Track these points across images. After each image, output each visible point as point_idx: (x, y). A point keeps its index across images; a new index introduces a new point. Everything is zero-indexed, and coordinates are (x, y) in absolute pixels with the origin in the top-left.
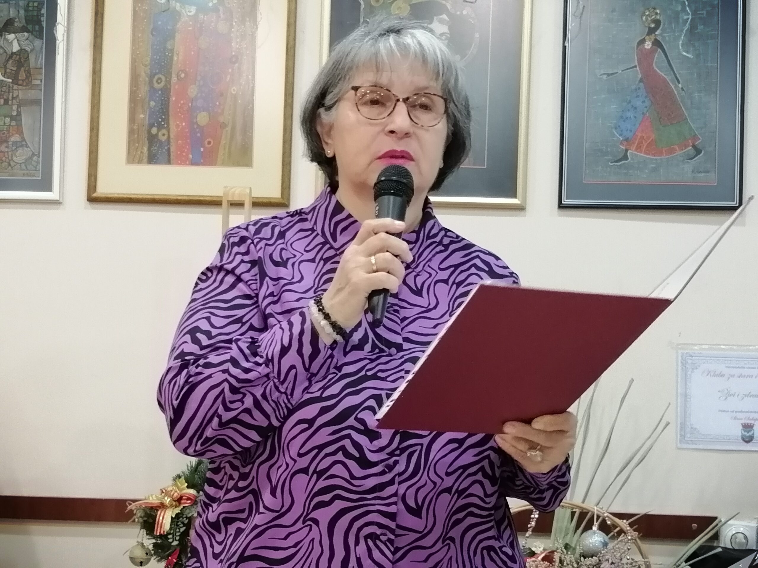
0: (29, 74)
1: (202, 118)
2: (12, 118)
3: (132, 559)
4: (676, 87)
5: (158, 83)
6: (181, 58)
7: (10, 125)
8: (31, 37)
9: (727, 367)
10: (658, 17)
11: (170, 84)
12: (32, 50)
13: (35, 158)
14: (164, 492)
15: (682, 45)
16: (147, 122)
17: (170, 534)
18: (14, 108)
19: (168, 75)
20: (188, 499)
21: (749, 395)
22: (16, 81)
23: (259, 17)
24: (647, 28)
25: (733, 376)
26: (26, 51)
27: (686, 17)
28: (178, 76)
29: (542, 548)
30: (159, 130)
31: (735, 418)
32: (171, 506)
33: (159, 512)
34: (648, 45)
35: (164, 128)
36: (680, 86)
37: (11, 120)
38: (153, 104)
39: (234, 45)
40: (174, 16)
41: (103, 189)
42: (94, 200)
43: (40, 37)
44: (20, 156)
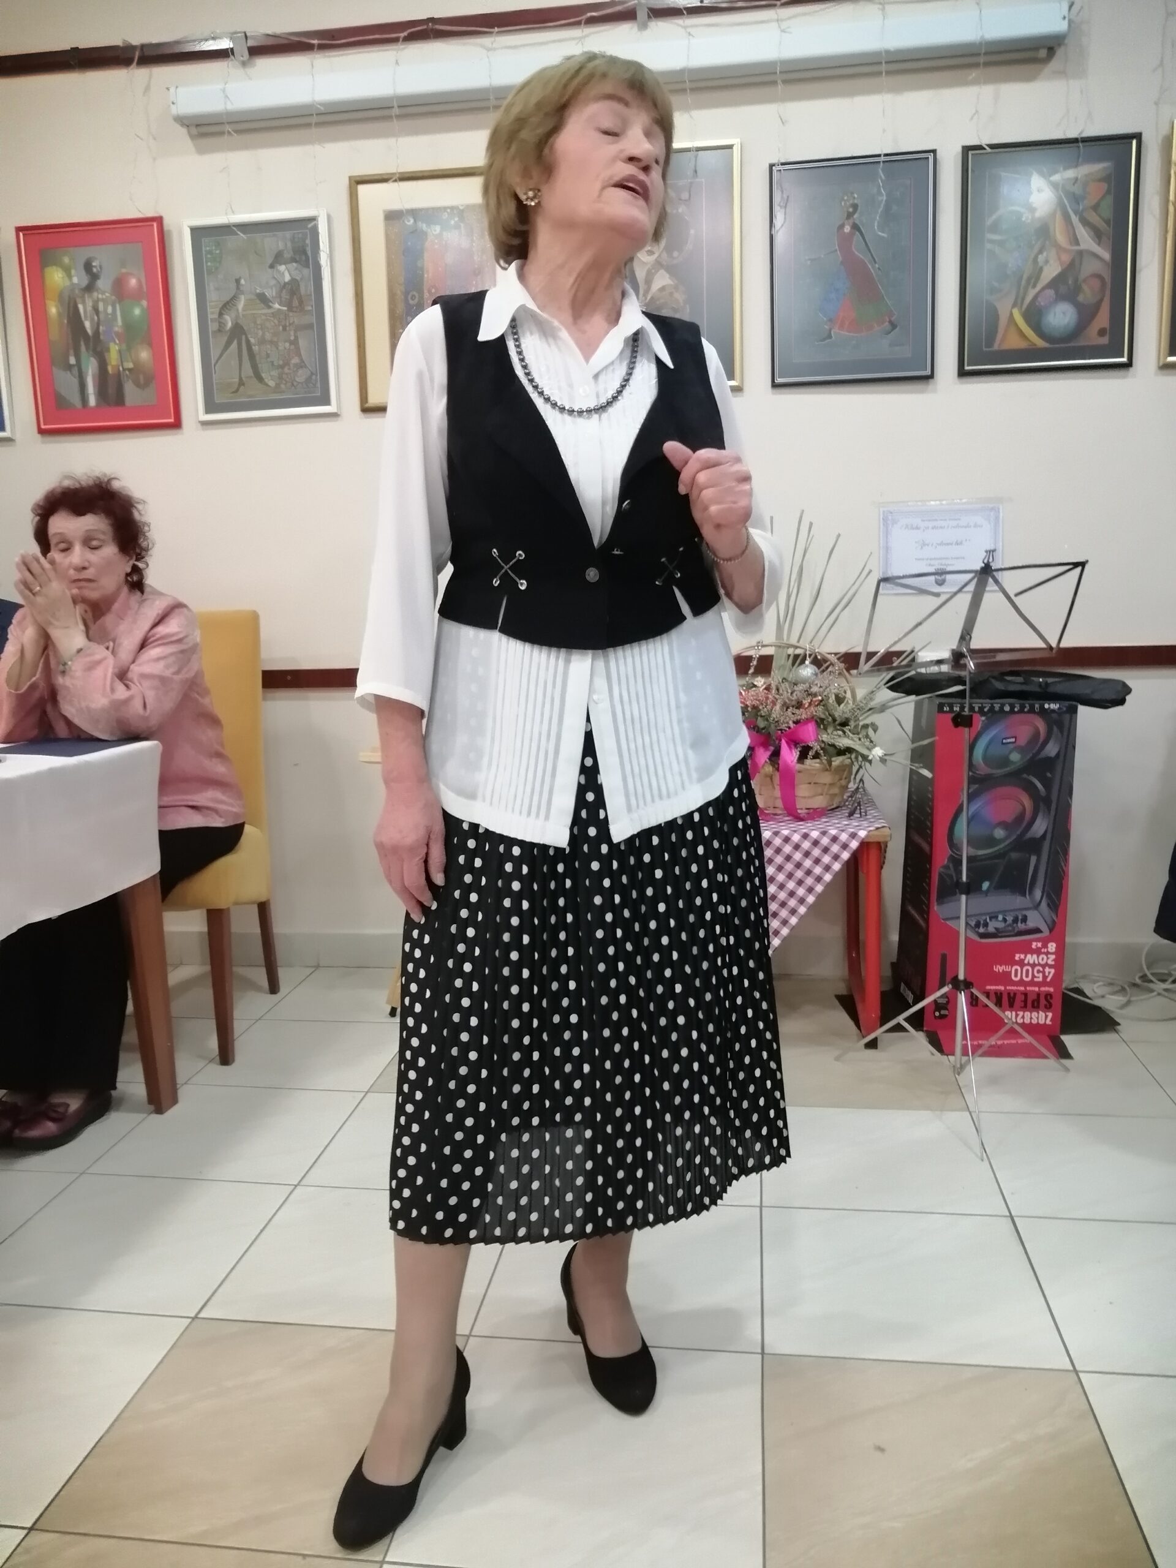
0: (301, 302)
2: (291, 343)
4: (873, 267)
5: (413, 300)
6: (430, 275)
7: (289, 349)
8: (300, 266)
9: (923, 521)
10: (856, 201)
11: (423, 299)
12: (301, 279)
13: (314, 377)
15: (878, 226)
18: (292, 333)
19: (421, 291)
21: (942, 544)
22: (290, 309)
24: (846, 213)
25: (928, 528)
26: (297, 280)
27: (881, 198)
28: (430, 291)
29: (762, 683)
34: (847, 229)
36: (877, 266)
37: (290, 345)
39: (475, 258)
40: (421, 235)
41: (374, 399)
42: (367, 410)
43: (307, 266)
44: (301, 376)
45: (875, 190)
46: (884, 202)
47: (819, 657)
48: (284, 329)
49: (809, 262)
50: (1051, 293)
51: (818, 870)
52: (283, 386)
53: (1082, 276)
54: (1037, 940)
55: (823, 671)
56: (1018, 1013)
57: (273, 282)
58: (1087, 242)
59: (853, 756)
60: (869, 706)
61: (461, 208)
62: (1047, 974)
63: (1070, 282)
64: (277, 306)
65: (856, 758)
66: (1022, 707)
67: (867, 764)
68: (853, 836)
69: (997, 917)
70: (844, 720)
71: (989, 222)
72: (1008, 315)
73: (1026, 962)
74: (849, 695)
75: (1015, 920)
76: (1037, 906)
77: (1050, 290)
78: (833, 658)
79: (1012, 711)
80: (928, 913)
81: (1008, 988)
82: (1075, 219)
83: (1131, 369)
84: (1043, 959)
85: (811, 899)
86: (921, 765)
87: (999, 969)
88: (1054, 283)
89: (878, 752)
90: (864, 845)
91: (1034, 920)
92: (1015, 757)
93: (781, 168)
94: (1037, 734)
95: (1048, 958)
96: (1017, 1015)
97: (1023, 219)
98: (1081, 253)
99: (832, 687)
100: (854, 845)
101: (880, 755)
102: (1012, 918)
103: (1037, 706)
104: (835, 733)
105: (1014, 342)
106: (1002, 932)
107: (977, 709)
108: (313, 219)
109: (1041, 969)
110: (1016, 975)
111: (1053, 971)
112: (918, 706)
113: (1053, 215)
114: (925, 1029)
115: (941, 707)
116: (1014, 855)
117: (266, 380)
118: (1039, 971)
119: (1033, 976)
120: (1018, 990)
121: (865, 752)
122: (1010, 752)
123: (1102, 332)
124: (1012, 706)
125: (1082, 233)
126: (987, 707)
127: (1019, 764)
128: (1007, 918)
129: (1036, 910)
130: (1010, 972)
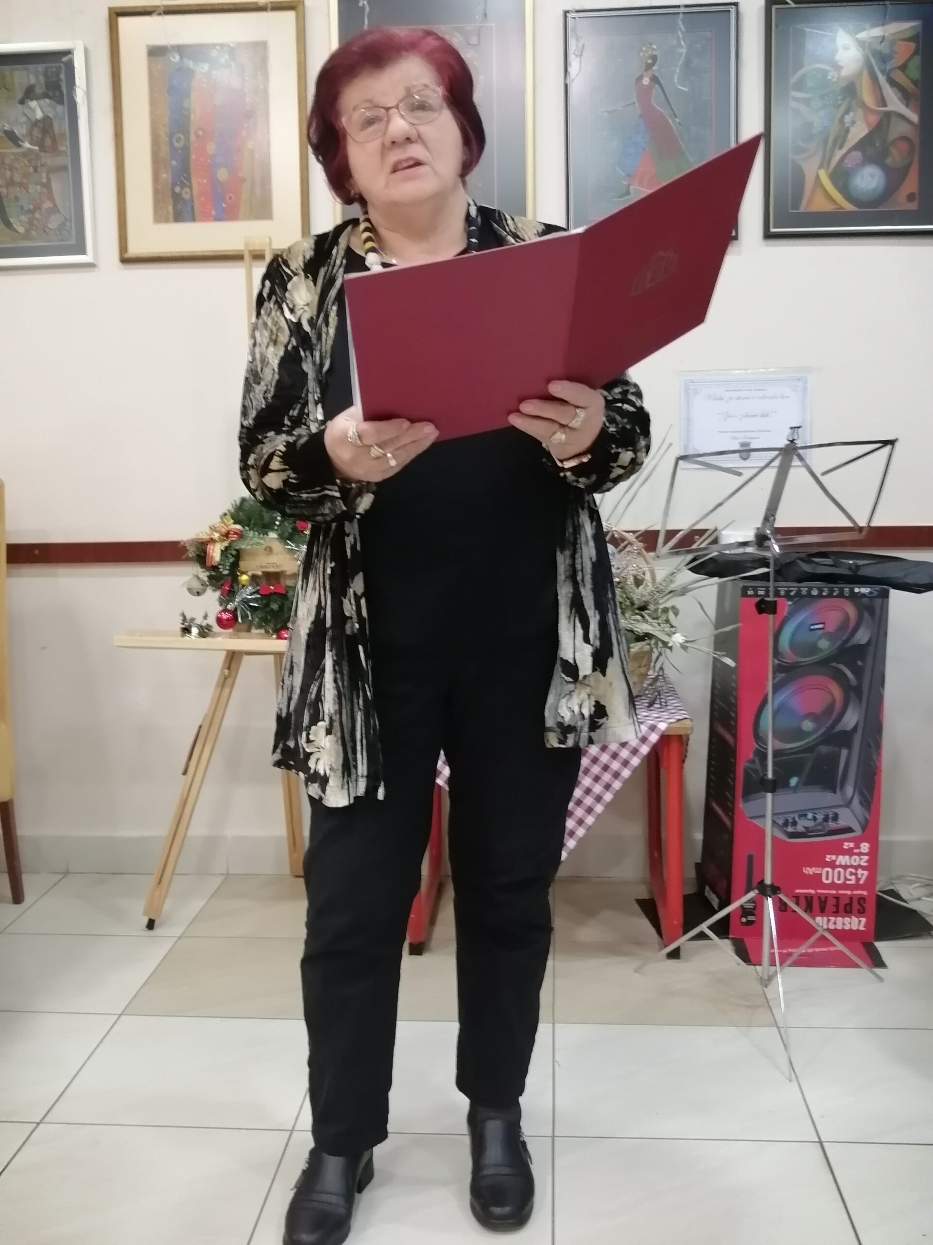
0: (54, 140)
1: (222, 174)
3: (190, 590)
4: (674, 121)
5: (178, 142)
6: (198, 116)
7: (41, 192)
8: (53, 103)
9: (727, 391)
10: (655, 53)
11: (189, 142)
12: (55, 117)
13: (68, 224)
14: (213, 529)
15: (678, 80)
16: (170, 181)
17: (221, 565)
18: (44, 175)
19: (186, 133)
20: (236, 533)
21: (747, 416)
22: (42, 148)
23: (270, 69)
24: (644, 65)
25: (731, 399)
26: (50, 118)
27: (681, 51)
28: (196, 134)
30: (182, 188)
31: (734, 438)
32: (220, 540)
33: (209, 546)
34: (646, 81)
35: (186, 186)
36: (677, 120)
37: (42, 188)
38: (174, 163)
39: (247, 100)
40: (190, 73)
41: (135, 249)
42: (126, 260)
43: (61, 102)
44: (54, 223)
45: (675, 42)
46: (684, 54)
47: (616, 536)
48: (36, 169)
49: (606, 114)
50: (857, 155)
51: (615, 765)
52: (34, 233)
53: (890, 139)
54: (849, 840)
55: (621, 551)
56: (830, 918)
57: (24, 119)
58: (895, 103)
59: (653, 642)
60: (670, 589)
61: (232, 45)
62: (859, 876)
63: (878, 145)
64: (27, 145)
65: (656, 644)
66: (831, 591)
67: (668, 651)
68: (653, 728)
69: (805, 815)
70: (643, 604)
71: (793, 80)
72: (814, 176)
73: (837, 863)
74: (648, 577)
75: (826, 819)
76: (848, 804)
77: (857, 152)
78: (631, 537)
79: (820, 596)
80: (733, 811)
81: (820, 891)
82: (882, 79)
84: (855, 860)
85: (608, 797)
86: (724, 653)
87: (809, 871)
88: (860, 146)
89: (678, 639)
90: (665, 738)
91: (846, 818)
92: (824, 644)
93: (575, 15)
94: (847, 620)
95: (860, 859)
96: (829, 921)
97: (829, 78)
98: (888, 115)
99: (630, 568)
100: (654, 738)
101: (681, 641)
102: (822, 817)
103: (846, 590)
104: (633, 617)
105: (821, 205)
106: (812, 832)
107: (782, 593)
108: (68, 52)
109: (853, 871)
110: (827, 879)
112: (722, 588)
113: (860, 74)
114: (731, 936)
115: (745, 590)
116: (824, 749)
117: (15, 226)
118: (851, 874)
119: (846, 879)
120: (829, 893)
121: (665, 638)
122: (819, 638)
123: (911, 197)
124: (820, 590)
125: (890, 94)
126: (792, 591)
127: (828, 652)
128: (816, 816)
129: (848, 807)
130: (820, 875)
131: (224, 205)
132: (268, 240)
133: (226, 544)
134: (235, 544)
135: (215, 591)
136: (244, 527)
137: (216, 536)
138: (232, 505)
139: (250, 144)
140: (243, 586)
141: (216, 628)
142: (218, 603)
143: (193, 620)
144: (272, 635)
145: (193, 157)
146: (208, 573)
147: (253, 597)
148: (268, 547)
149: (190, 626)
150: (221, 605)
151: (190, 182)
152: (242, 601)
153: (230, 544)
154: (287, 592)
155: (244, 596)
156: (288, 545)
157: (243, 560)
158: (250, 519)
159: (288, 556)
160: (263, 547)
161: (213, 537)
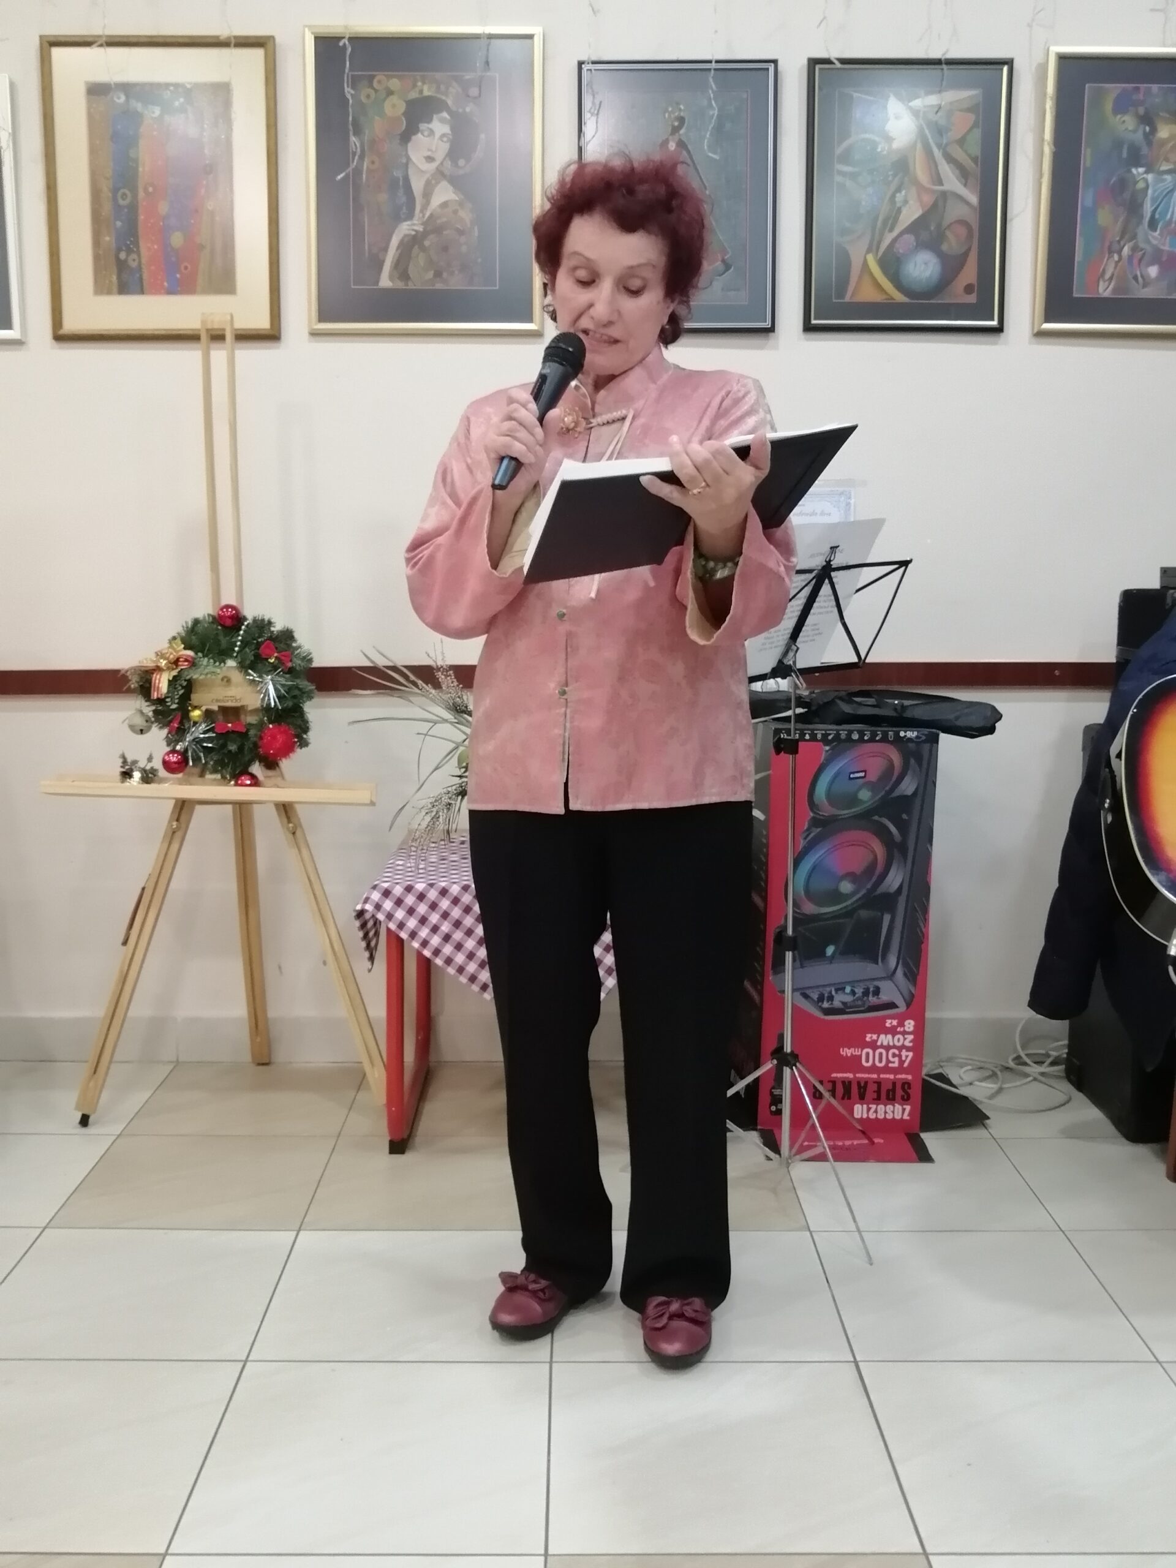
1: (177, 239)
3: (132, 728)
4: (703, 195)
5: (124, 200)
6: (147, 169)
10: (682, 114)
11: (136, 200)
14: (160, 655)
15: (709, 147)
16: (114, 245)
17: (168, 697)
19: (134, 190)
20: (186, 660)
23: (233, 116)
24: (671, 128)
27: (711, 113)
28: (146, 190)
30: (128, 255)
32: (168, 668)
33: (155, 675)
34: (671, 146)
35: (133, 251)
36: (707, 193)
38: (119, 224)
39: (206, 151)
40: (135, 118)
41: (70, 325)
42: (61, 337)
45: (705, 103)
46: (715, 118)
50: (910, 239)
53: (946, 223)
54: (892, 1017)
56: (870, 1106)
58: (952, 182)
61: (189, 86)
62: (904, 1058)
63: (932, 228)
66: (874, 735)
69: (844, 989)
71: (839, 151)
72: (862, 259)
73: (879, 1043)
75: (866, 993)
76: (891, 976)
77: (909, 235)
79: (861, 740)
80: (762, 983)
81: (857, 1075)
82: (937, 153)
83: (1002, 335)
84: (899, 1040)
87: (847, 1052)
88: (915, 228)
91: (889, 992)
92: (865, 795)
93: (590, 66)
94: (891, 766)
95: (905, 1039)
96: (869, 1109)
97: (879, 150)
98: (944, 195)
102: (862, 990)
103: (891, 733)
105: (868, 294)
106: (851, 1007)
107: (819, 736)
109: (897, 1052)
110: (867, 1061)
111: (911, 1054)
113: (913, 147)
114: (759, 1127)
115: (777, 733)
116: (864, 914)
118: (894, 1055)
119: (888, 1061)
120: (869, 1078)
122: (860, 789)
123: (969, 289)
124: (861, 733)
125: (946, 170)
126: (830, 734)
127: (870, 803)
128: (856, 990)
129: (891, 980)
130: (860, 1056)
131: (178, 276)
132: (229, 318)
133: (175, 673)
134: (186, 673)
135: (161, 728)
136: (196, 654)
137: (163, 663)
138: (183, 627)
139: (210, 205)
140: (195, 723)
141: (163, 773)
142: (165, 743)
143: (135, 762)
144: (230, 781)
145: (141, 217)
146: (153, 708)
147: (207, 735)
148: (225, 677)
149: (132, 770)
150: (168, 745)
151: (138, 247)
152: (194, 740)
153: (179, 672)
154: (248, 730)
155: (196, 735)
156: (250, 675)
157: (196, 693)
158: (203, 645)
159: (249, 689)
160: (220, 677)
161: (159, 664)
